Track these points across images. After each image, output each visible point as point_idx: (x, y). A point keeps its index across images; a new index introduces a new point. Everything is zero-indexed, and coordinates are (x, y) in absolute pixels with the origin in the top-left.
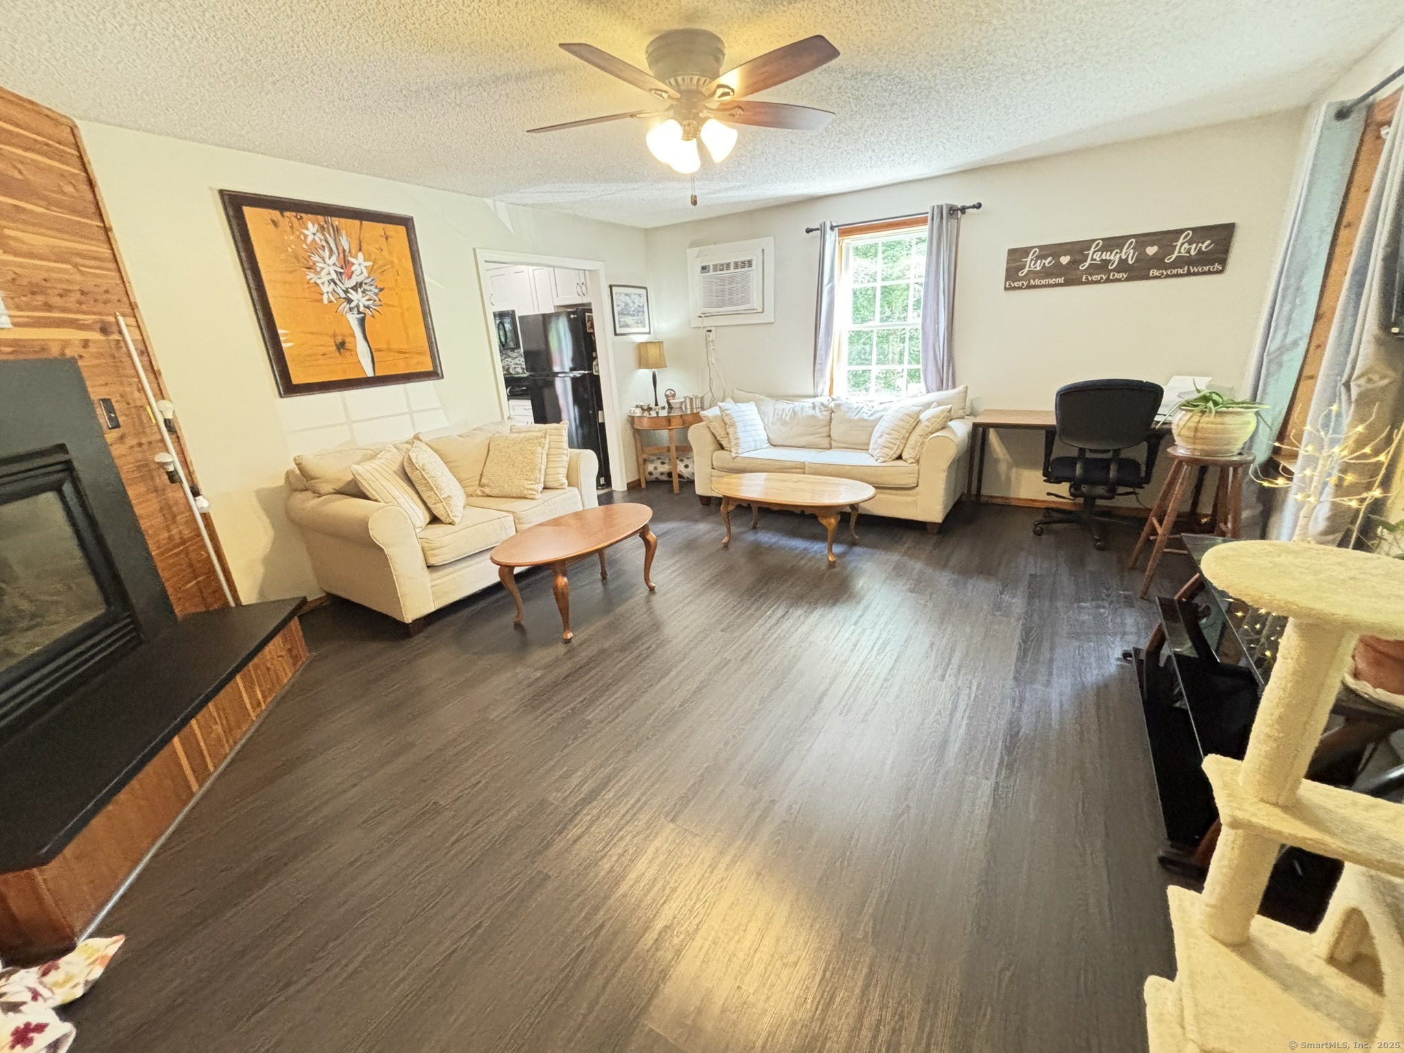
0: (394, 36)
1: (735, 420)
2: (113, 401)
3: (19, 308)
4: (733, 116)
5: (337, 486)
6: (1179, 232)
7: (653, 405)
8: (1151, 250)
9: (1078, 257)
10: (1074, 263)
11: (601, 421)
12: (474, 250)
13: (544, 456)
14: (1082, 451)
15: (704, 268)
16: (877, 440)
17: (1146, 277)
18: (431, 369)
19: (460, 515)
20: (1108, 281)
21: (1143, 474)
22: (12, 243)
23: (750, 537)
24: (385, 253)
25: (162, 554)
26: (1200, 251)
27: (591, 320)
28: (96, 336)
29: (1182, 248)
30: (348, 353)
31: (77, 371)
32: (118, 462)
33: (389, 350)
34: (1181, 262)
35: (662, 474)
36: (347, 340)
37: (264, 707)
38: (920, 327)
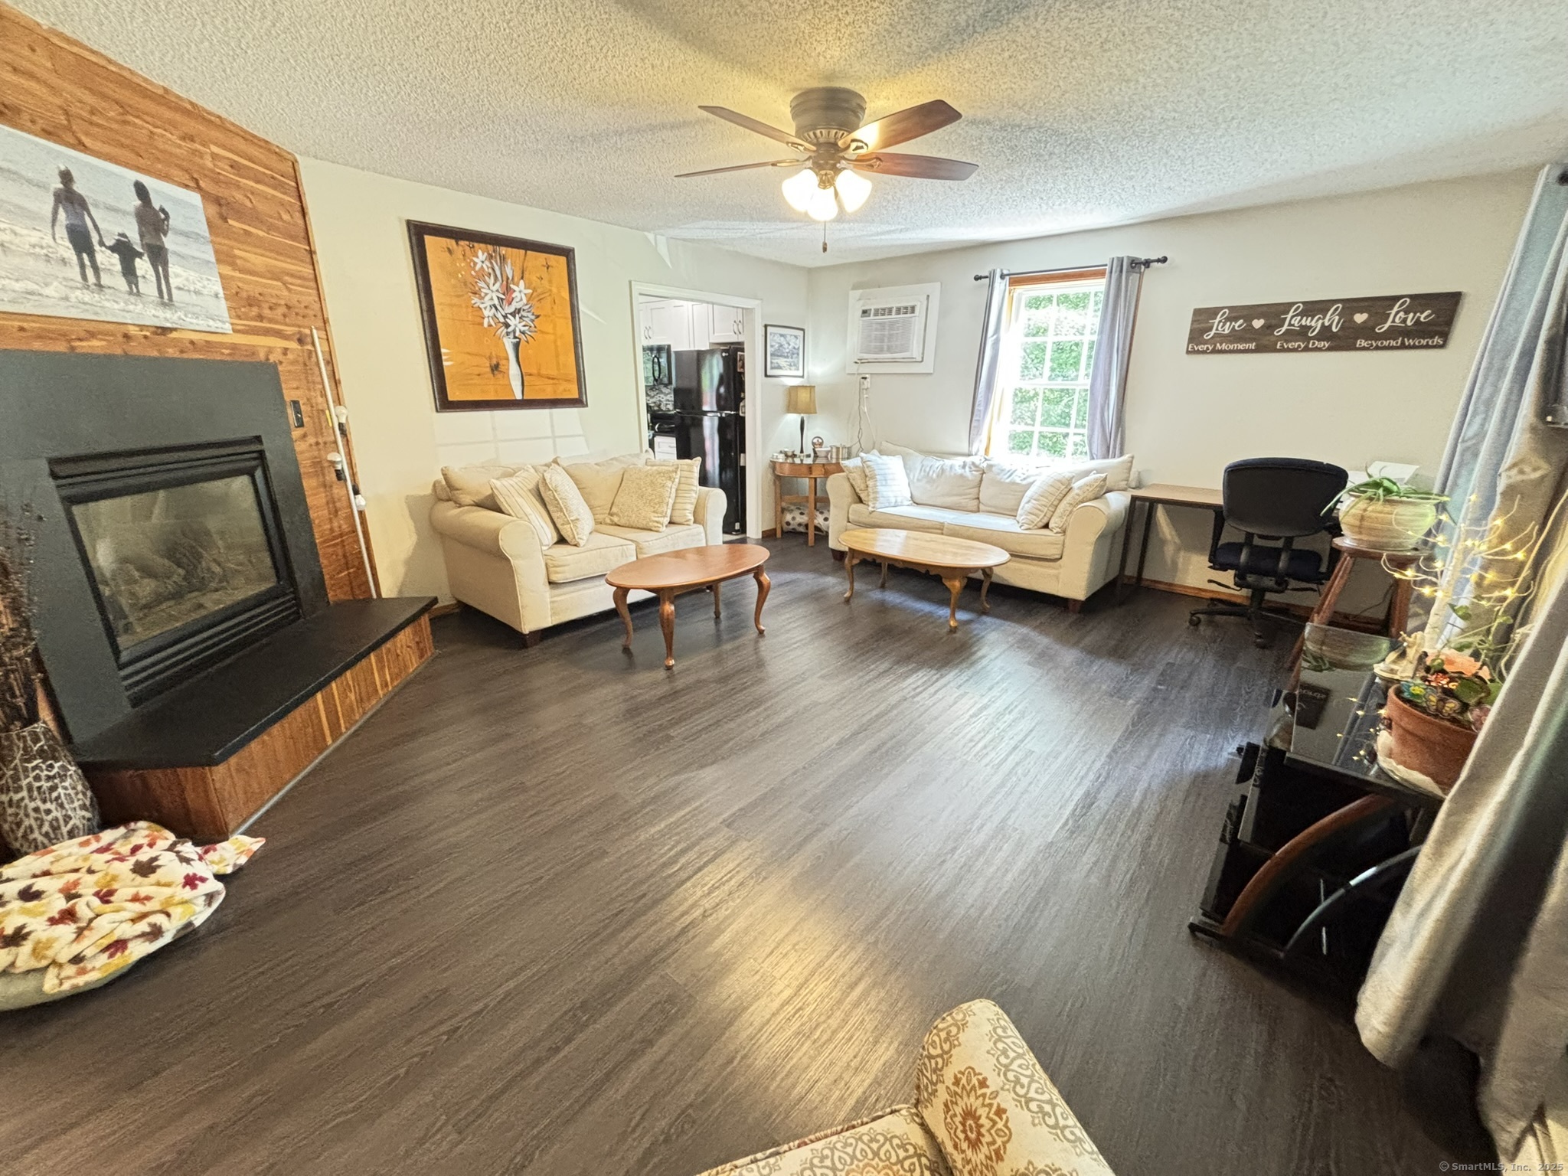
0: (563, 93)
1: (877, 472)
2: (301, 403)
3: (239, 317)
4: (872, 166)
5: (476, 499)
6: (1395, 299)
7: (797, 452)
8: (1360, 318)
9: (1274, 322)
10: (1269, 328)
11: (742, 464)
12: (630, 282)
13: (674, 490)
14: (1250, 536)
15: (864, 312)
16: (1025, 506)
17: (1352, 347)
18: (576, 396)
19: (585, 538)
20: (1306, 349)
21: (1323, 569)
22: (238, 262)
23: (877, 595)
24: (545, 282)
25: (325, 542)
26: (1418, 322)
27: (742, 360)
28: (293, 345)
29: (1396, 317)
30: (500, 376)
31: (277, 374)
32: (299, 457)
33: (539, 375)
34: (1394, 332)
35: (800, 525)
36: (501, 362)
37: (390, 688)
38: (1088, 387)
